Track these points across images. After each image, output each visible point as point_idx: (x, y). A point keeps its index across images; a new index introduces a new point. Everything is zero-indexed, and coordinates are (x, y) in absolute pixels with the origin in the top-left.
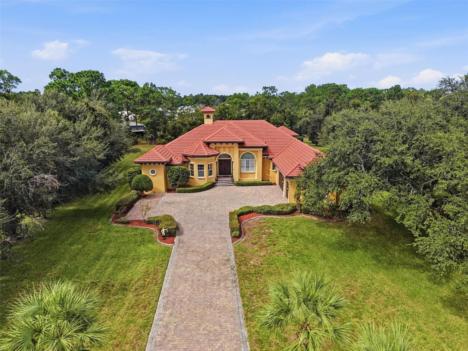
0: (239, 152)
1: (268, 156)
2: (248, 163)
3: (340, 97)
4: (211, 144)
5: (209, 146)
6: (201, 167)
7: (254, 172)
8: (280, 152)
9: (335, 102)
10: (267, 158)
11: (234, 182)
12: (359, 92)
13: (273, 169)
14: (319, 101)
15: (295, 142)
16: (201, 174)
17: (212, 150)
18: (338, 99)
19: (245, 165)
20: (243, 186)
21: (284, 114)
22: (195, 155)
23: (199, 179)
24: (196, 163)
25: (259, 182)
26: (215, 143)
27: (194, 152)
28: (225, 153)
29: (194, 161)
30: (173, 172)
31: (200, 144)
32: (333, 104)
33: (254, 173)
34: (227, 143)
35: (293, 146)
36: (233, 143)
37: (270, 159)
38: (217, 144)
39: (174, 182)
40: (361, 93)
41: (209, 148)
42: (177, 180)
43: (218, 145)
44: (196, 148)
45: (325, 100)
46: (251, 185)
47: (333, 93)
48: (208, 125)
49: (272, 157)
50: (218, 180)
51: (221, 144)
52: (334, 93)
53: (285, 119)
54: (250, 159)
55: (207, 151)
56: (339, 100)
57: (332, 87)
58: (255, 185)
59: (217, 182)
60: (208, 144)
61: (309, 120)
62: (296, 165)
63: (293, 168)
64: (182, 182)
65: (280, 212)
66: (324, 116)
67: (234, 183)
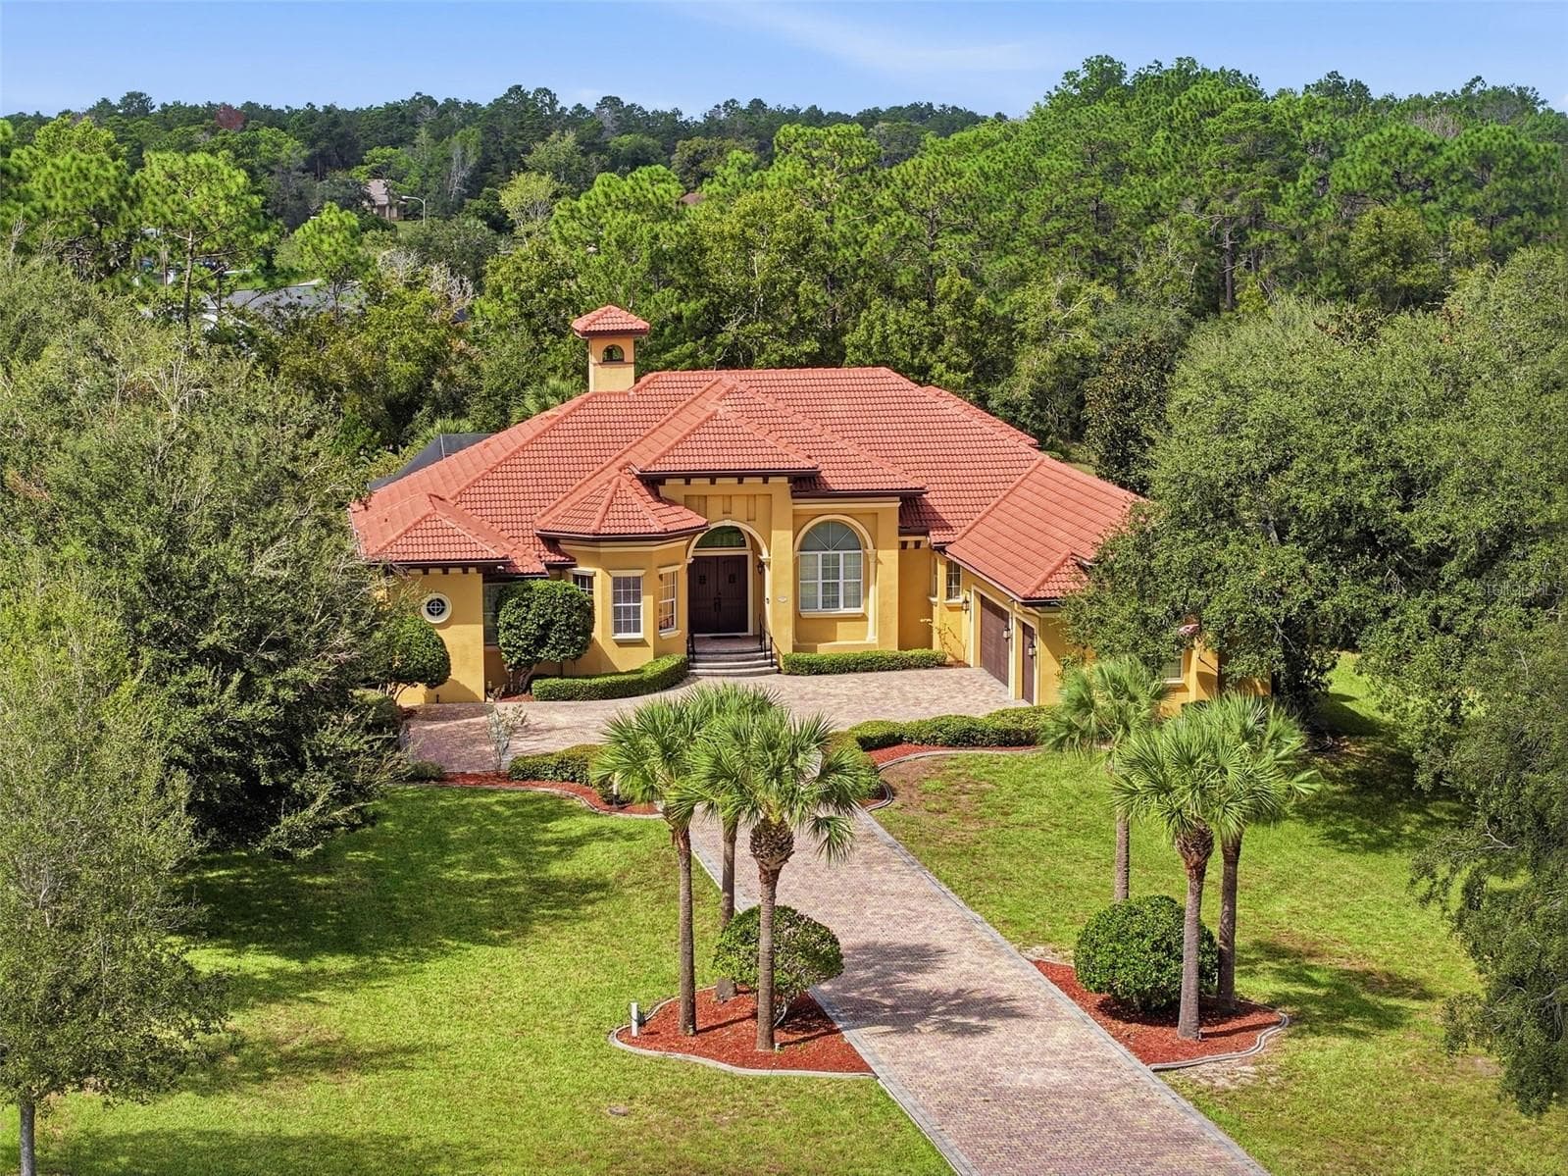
0: (796, 515)
1: (926, 534)
2: (831, 570)
3: (1290, 193)
4: (668, 481)
5: (658, 494)
6: (627, 590)
7: (860, 610)
8: (979, 516)
9: (1258, 220)
10: (917, 544)
11: (772, 657)
12: (1413, 154)
13: (949, 596)
14: (1152, 214)
15: (1042, 469)
16: (626, 620)
17: (675, 509)
18: (1276, 199)
19: (820, 581)
20: (819, 673)
21: (931, 304)
22: (607, 531)
23: (621, 644)
24: (607, 569)
25: (889, 655)
26: (688, 477)
27: (598, 516)
28: (728, 523)
29: (596, 559)
30: (528, 606)
31: (618, 485)
32: (1241, 235)
33: (863, 618)
34: (741, 476)
35: (1036, 488)
36: (765, 476)
37: (936, 549)
38: (693, 481)
39: (526, 651)
40: (1420, 164)
41: (659, 498)
42: (541, 641)
43: (700, 485)
44: (605, 502)
45: (1191, 203)
46: (855, 671)
47: (1242, 161)
48: (620, 394)
49: (943, 539)
50: (697, 649)
51: (713, 482)
52: (1246, 161)
53: (937, 340)
54: (841, 553)
55: (658, 513)
56: (1281, 209)
57: (1229, 121)
58: (871, 670)
59: (694, 661)
60: (652, 482)
61: (1095, 348)
62: (1061, 557)
63: (1049, 569)
64: (563, 651)
65: (1007, 732)
66: (1187, 316)
67: (772, 665)
